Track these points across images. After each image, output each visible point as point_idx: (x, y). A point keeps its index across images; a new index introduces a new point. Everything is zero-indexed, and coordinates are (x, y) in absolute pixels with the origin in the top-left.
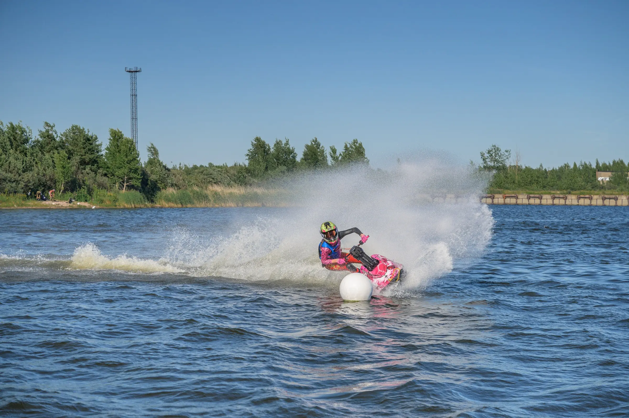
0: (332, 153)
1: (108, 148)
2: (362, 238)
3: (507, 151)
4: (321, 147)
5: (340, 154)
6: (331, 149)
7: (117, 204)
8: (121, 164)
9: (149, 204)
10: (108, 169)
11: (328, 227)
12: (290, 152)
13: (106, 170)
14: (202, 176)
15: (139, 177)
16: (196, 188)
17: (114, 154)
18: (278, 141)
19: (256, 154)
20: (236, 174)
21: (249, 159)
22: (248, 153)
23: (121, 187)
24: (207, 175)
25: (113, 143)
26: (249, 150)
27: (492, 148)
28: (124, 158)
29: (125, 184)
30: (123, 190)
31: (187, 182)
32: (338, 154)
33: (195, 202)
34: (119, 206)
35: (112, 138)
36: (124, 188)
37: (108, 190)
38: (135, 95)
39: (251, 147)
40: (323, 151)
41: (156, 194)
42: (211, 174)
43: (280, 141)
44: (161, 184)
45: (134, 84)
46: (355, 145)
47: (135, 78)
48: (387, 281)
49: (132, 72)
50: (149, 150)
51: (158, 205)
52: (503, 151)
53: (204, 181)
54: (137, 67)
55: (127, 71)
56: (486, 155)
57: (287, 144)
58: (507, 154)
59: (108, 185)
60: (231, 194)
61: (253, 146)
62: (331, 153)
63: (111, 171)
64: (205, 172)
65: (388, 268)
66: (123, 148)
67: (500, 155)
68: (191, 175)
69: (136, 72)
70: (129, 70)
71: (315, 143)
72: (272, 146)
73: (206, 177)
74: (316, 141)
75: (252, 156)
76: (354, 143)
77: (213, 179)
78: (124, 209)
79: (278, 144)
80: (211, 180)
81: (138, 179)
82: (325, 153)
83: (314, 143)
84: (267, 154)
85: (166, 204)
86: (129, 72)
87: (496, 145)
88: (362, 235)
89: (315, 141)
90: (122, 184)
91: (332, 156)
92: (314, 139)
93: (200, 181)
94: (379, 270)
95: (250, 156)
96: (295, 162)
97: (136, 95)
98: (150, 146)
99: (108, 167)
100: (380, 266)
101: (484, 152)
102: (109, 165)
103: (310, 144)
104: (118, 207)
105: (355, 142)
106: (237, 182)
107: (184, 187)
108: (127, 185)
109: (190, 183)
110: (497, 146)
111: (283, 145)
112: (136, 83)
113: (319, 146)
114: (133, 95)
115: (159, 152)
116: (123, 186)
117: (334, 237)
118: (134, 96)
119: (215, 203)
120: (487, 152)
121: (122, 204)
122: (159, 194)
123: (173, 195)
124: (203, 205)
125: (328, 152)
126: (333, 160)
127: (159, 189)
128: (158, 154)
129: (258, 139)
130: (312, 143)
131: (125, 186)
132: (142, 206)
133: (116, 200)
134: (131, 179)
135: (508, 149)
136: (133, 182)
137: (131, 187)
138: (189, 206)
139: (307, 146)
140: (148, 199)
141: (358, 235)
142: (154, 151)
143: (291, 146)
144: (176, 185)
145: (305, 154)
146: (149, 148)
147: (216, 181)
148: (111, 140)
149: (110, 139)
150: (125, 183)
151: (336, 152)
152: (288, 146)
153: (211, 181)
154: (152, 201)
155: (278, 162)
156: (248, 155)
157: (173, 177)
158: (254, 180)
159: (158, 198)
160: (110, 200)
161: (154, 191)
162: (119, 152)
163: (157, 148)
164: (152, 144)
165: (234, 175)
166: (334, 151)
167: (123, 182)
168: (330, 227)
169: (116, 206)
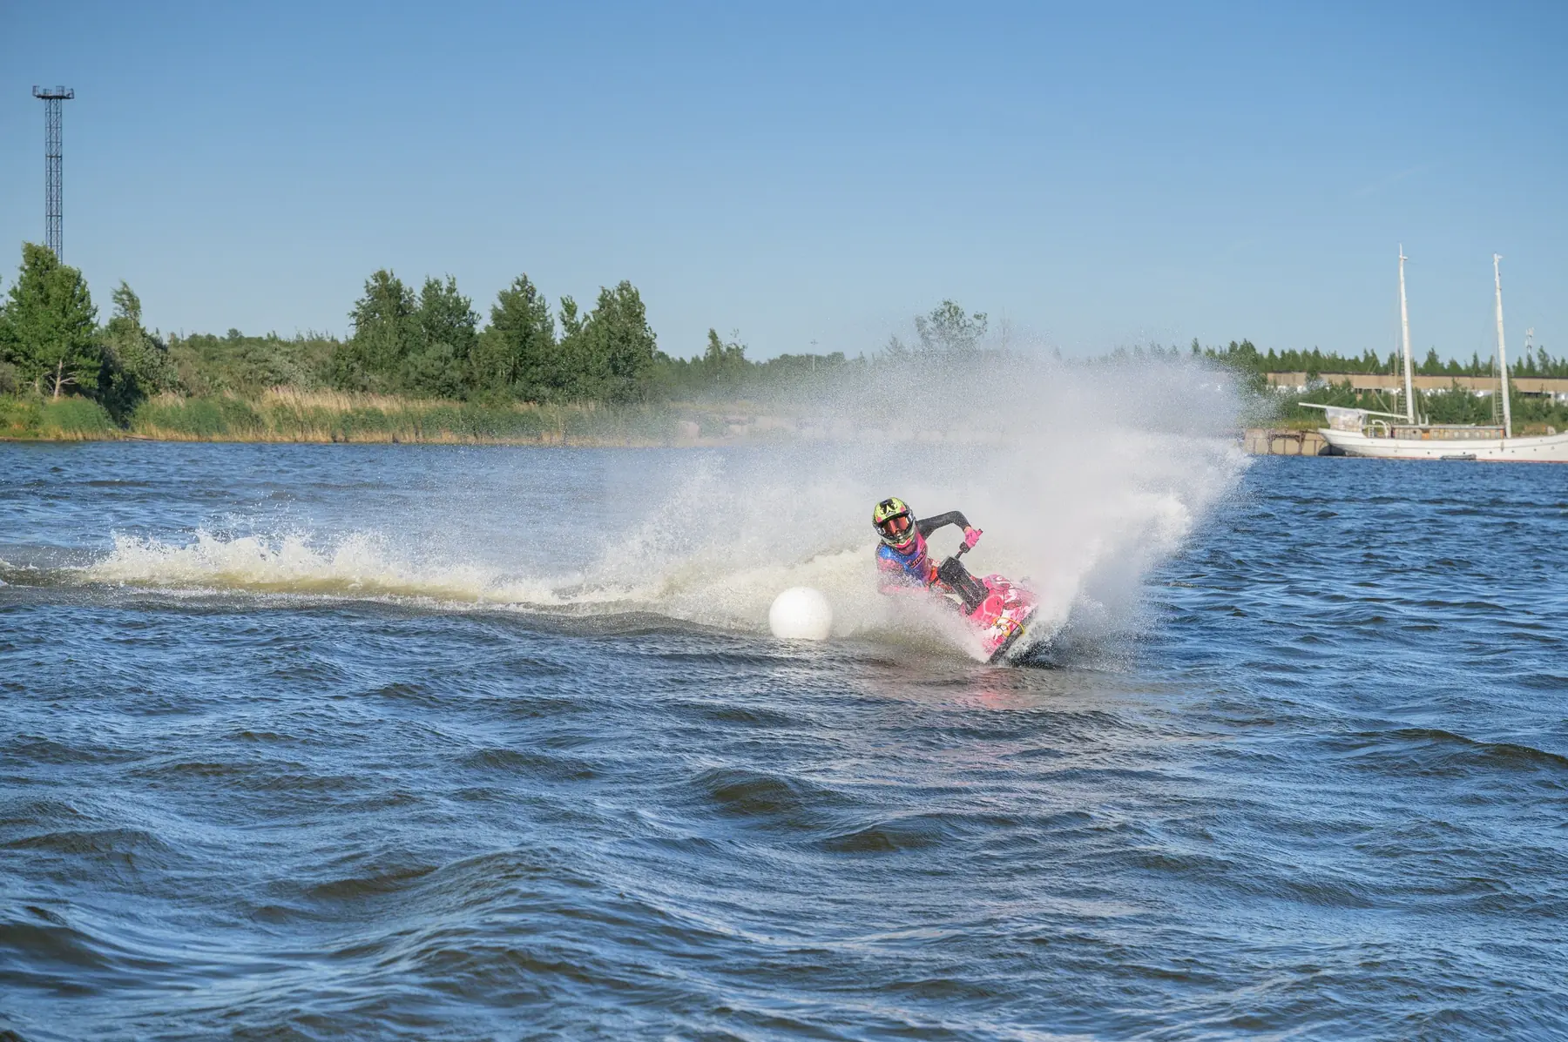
0: (566, 314)
1: (15, 289)
2: (967, 537)
3: (977, 317)
4: (537, 296)
5: (587, 317)
6: (564, 303)
7: (40, 430)
8: (49, 332)
9: (119, 433)
10: (16, 344)
11: (888, 508)
12: (460, 310)
13: (12, 347)
14: (245, 365)
15: (94, 364)
16: (231, 395)
17: (30, 306)
18: (432, 281)
19: (375, 313)
20: (329, 360)
21: (357, 324)
22: (356, 311)
23: (49, 387)
24: (256, 361)
25: (30, 278)
26: (357, 303)
27: (943, 307)
28: (59, 317)
29: (58, 382)
30: (53, 395)
31: (207, 378)
32: (579, 317)
33: (230, 426)
34: (46, 434)
35: (26, 267)
36: (57, 390)
37: (15, 395)
38: (57, 157)
39: (364, 295)
40: (543, 309)
41: (136, 407)
42: (266, 361)
43: (436, 282)
44: (145, 383)
45: (54, 128)
46: (622, 295)
47: (59, 114)
48: (1000, 637)
49: (50, 98)
50: (117, 298)
51: (139, 435)
52: (969, 316)
53: (248, 376)
54: (63, 87)
55: (38, 97)
56: (930, 325)
57: (451, 290)
58: (978, 323)
59: (17, 383)
60: (317, 409)
61: (368, 291)
62: (563, 315)
63: (24, 347)
64: (250, 354)
65: (1006, 606)
66: (55, 292)
67: (962, 325)
68: (216, 363)
69: (62, 97)
70: (42, 94)
71: (522, 287)
72: (418, 292)
73: (254, 367)
74: (525, 281)
75: (365, 317)
76: (621, 290)
77: (272, 372)
78: (60, 443)
79: (431, 289)
80: (267, 374)
81: (91, 369)
82: (548, 314)
83: (518, 288)
84: (404, 313)
85: (160, 434)
86: (43, 97)
87: (952, 301)
88: (968, 528)
89: (523, 282)
90: (50, 382)
91: (565, 323)
92: (521, 278)
93: (239, 376)
94: (986, 612)
95: (360, 316)
96: (472, 335)
97: (59, 157)
98: (119, 287)
99: (15, 340)
100: (988, 603)
101: (926, 319)
102: (19, 334)
103: (509, 290)
104: (42, 437)
105: (624, 287)
106: (331, 380)
107: (200, 390)
108: (62, 385)
109: (216, 382)
110: (954, 304)
111: (444, 293)
112: (59, 127)
113: (533, 295)
114: (51, 157)
115: (142, 303)
116: (54, 386)
117: (906, 532)
118: (55, 158)
119: (280, 432)
120: (932, 316)
121: (53, 431)
122: (141, 408)
123: (175, 411)
124: (250, 436)
125: (554, 311)
126: (568, 330)
127: (140, 394)
128: (139, 307)
129: (382, 276)
130: (514, 289)
131: (57, 387)
132: (104, 437)
133: (35, 422)
134: (72, 368)
135: (980, 312)
136: (78, 378)
137: (69, 390)
138: (216, 437)
139: (504, 297)
140: (115, 419)
141: (960, 529)
142: (129, 301)
143: (462, 292)
144: (181, 385)
145: (497, 316)
146: (117, 292)
147: (279, 378)
148: (26, 271)
149: (22, 269)
150: (59, 379)
151: (575, 312)
152: (455, 294)
153: (267, 378)
154: (125, 425)
155: (431, 334)
156: (355, 314)
157: (175, 367)
158: (372, 377)
159: (140, 417)
160: (20, 421)
161: (129, 401)
162: (45, 301)
163: (137, 293)
164: (125, 285)
165: (324, 364)
166: (570, 309)
167: (54, 377)
168: (893, 508)
169: (37, 435)
